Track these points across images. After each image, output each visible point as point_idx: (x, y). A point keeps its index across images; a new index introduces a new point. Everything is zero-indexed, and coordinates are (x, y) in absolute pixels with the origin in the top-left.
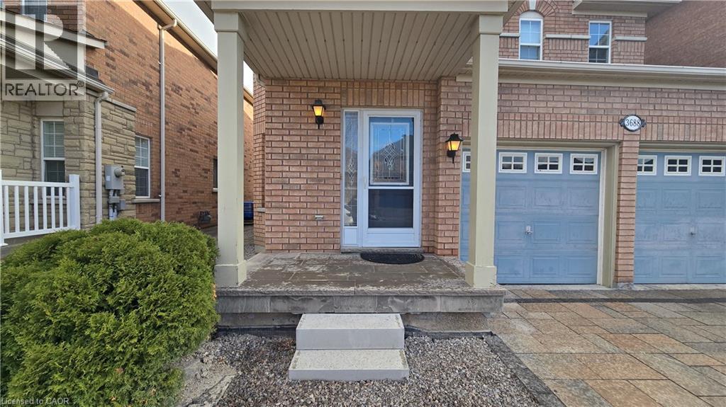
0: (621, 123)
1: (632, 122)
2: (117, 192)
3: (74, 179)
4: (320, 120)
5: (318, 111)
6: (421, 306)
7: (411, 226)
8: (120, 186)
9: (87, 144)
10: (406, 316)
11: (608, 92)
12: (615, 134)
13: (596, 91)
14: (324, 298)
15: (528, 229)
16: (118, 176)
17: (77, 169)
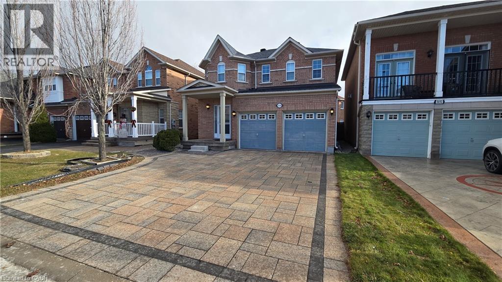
0: (277, 106)
1: (279, 106)
2: (174, 126)
3: (166, 122)
4: (208, 108)
5: (208, 107)
6: (211, 145)
7: (229, 133)
8: (175, 125)
9: (168, 114)
10: (209, 147)
11: (273, 98)
12: (275, 109)
13: (270, 98)
14: (197, 143)
15: (257, 134)
16: (174, 122)
17: (166, 121)
